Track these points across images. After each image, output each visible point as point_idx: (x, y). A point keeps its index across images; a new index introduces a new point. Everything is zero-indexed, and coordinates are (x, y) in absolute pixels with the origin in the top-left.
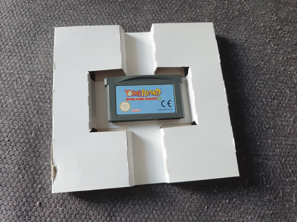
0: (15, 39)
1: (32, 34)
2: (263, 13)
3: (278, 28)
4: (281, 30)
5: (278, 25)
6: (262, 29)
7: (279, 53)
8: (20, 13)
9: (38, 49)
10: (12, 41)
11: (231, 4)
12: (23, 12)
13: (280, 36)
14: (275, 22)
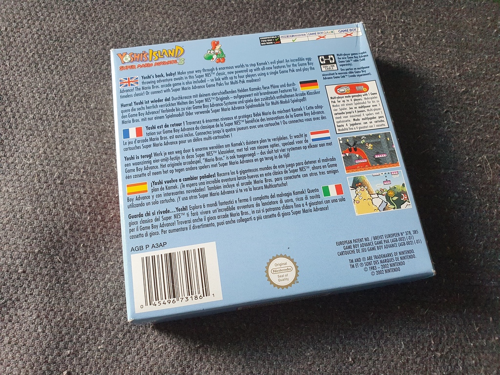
0: (39, 110)
1: (65, 101)
2: (437, 65)
3: (463, 90)
4: (468, 94)
5: (462, 84)
6: (435, 92)
7: (462, 133)
8: (49, 67)
9: (74, 125)
10: (35, 113)
11: (384, 52)
12: (53, 66)
13: (464, 104)
14: (457, 81)
